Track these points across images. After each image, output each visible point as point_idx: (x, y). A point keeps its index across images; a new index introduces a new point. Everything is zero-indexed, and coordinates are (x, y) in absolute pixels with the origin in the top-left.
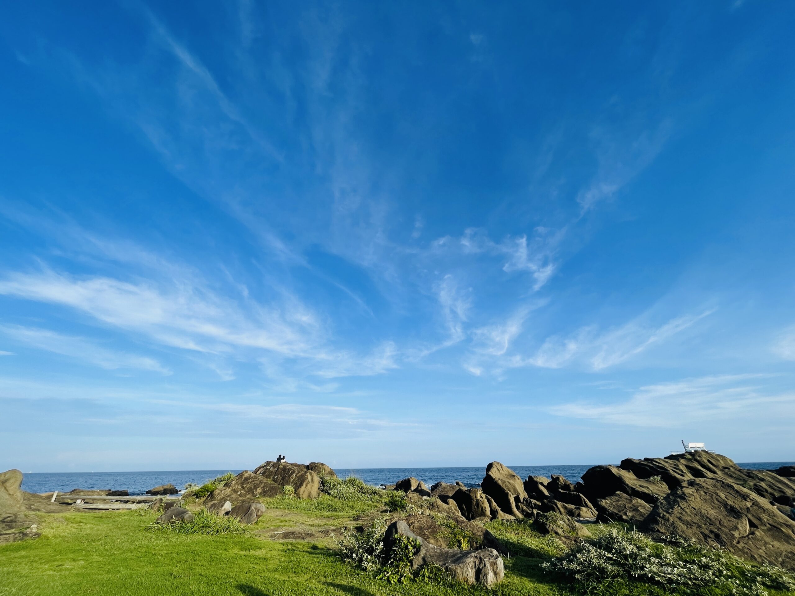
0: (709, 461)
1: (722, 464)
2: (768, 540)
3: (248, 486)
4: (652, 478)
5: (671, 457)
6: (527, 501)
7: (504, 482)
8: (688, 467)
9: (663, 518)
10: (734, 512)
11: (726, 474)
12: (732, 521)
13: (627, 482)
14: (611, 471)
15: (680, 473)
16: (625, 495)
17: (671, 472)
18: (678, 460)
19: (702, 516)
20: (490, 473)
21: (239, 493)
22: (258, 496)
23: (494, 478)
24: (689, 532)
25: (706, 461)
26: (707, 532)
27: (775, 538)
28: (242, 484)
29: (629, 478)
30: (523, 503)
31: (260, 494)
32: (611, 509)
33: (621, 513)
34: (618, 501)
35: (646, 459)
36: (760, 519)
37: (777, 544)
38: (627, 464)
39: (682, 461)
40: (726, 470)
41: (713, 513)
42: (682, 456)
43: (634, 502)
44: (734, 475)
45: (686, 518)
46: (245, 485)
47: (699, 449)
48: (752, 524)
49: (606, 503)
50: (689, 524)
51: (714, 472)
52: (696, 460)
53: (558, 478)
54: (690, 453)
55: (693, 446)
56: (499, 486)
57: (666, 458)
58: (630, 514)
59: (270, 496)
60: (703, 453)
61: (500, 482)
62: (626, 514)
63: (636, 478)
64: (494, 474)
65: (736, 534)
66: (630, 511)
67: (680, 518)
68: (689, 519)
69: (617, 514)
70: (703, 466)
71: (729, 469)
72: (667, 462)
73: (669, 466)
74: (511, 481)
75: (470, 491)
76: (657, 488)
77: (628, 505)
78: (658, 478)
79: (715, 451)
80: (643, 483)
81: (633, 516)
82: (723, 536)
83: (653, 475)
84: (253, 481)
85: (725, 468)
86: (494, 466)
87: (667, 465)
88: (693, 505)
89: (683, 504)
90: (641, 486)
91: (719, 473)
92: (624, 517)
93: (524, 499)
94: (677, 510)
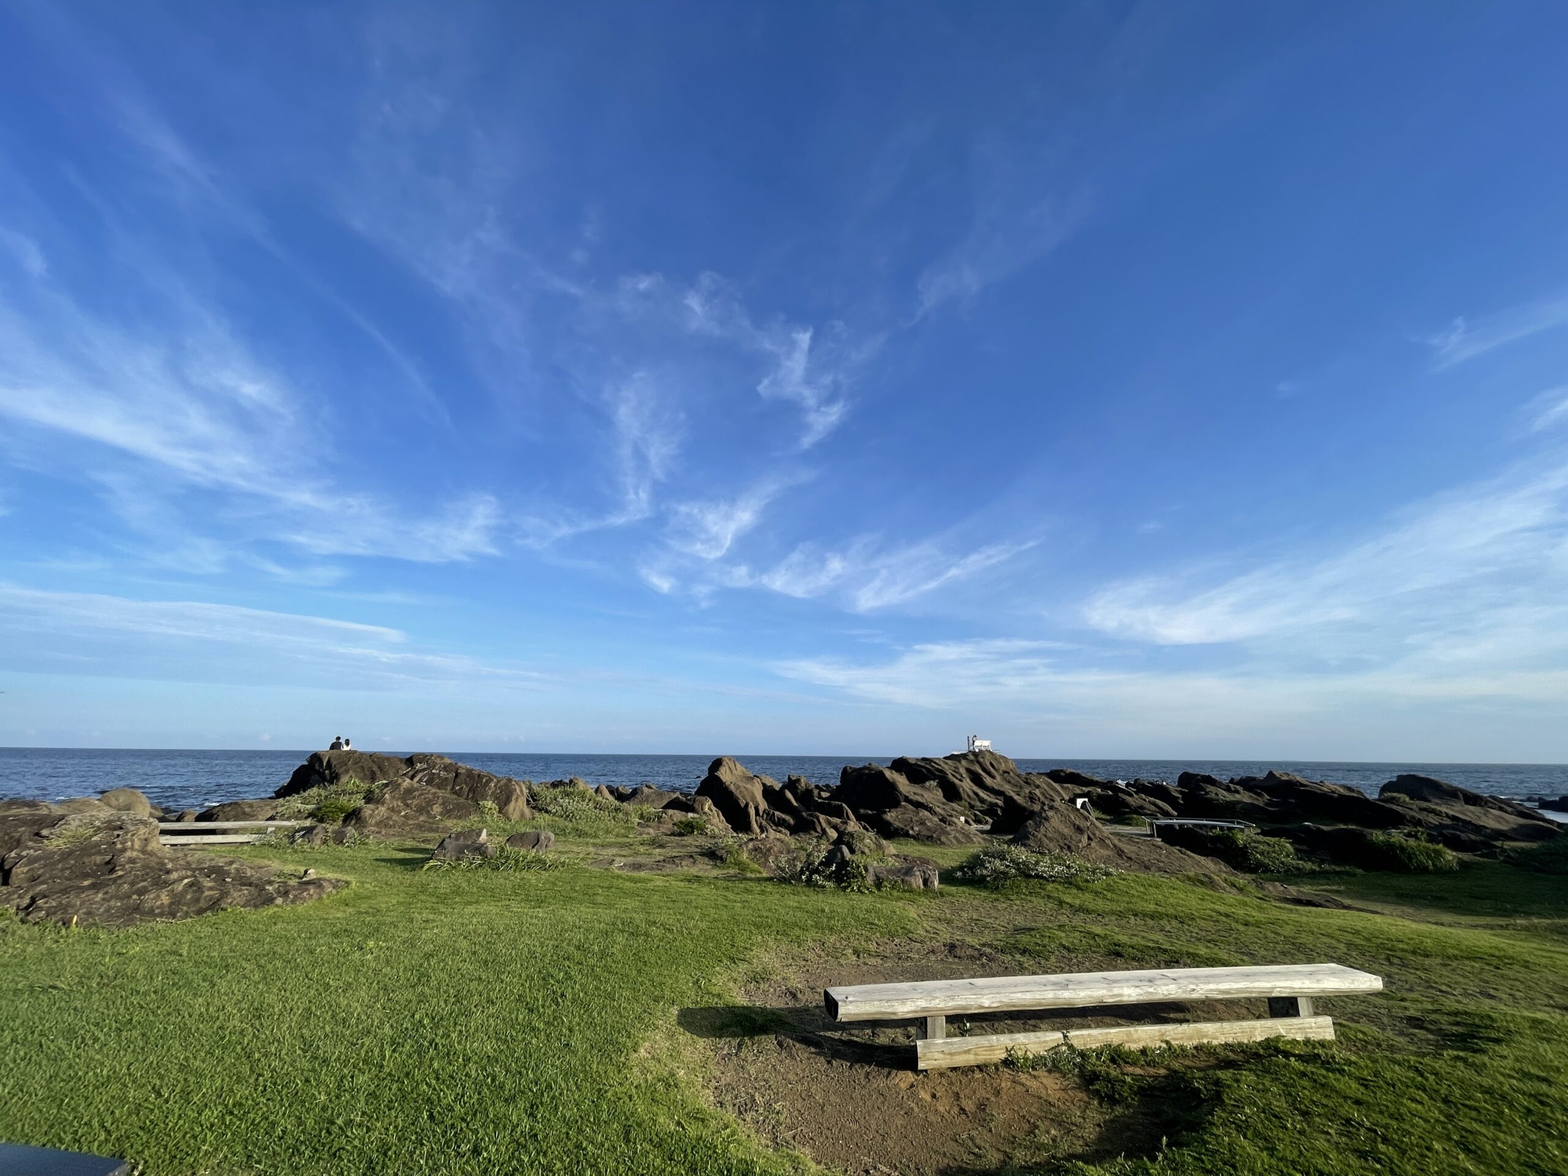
0: (992, 764)
1: (1003, 767)
2: (1097, 848)
3: (415, 802)
4: (927, 784)
5: (952, 757)
6: (768, 814)
7: (738, 787)
8: (968, 770)
9: (1033, 835)
10: (1079, 830)
11: (1005, 779)
12: (1076, 836)
13: (901, 789)
14: (884, 775)
15: (959, 777)
16: (910, 806)
17: (950, 776)
18: (960, 762)
19: (1059, 833)
20: (718, 774)
21: (402, 814)
22: (439, 817)
23: (724, 780)
24: (1051, 845)
25: (988, 764)
26: (1063, 845)
27: (1102, 847)
28: (404, 799)
29: (901, 781)
30: (762, 817)
31: (441, 814)
32: (897, 824)
33: (908, 828)
34: (904, 813)
35: (924, 759)
36: (1094, 834)
37: (1102, 851)
38: (900, 765)
39: (964, 762)
40: (1006, 775)
41: (1066, 831)
42: (964, 756)
43: (921, 814)
44: (1012, 781)
45: (1049, 835)
46: (409, 802)
47: (983, 749)
48: (1089, 838)
49: (892, 816)
50: (1051, 839)
51: (993, 777)
52: (978, 762)
53: (798, 780)
54: (974, 754)
55: (981, 744)
56: (731, 793)
57: (946, 758)
58: (916, 829)
59: (460, 818)
60: (988, 754)
61: (732, 788)
62: (912, 828)
63: (908, 782)
64: (725, 775)
65: (1080, 845)
66: (917, 826)
67: (1045, 835)
68: (1051, 835)
69: (902, 829)
70: (984, 770)
71: (1008, 773)
72: (947, 764)
73: (948, 768)
74: (749, 786)
75: (694, 801)
76: (932, 795)
77: (914, 819)
78: (934, 783)
79: (1000, 751)
80: (916, 789)
81: (919, 831)
82: (1073, 847)
83: (929, 779)
84: (422, 794)
85: (1005, 772)
86: (724, 763)
87: (946, 767)
88: (1053, 825)
89: (1047, 824)
90: (915, 794)
91: (998, 778)
92: (911, 832)
93: (764, 811)
94: (1042, 829)
